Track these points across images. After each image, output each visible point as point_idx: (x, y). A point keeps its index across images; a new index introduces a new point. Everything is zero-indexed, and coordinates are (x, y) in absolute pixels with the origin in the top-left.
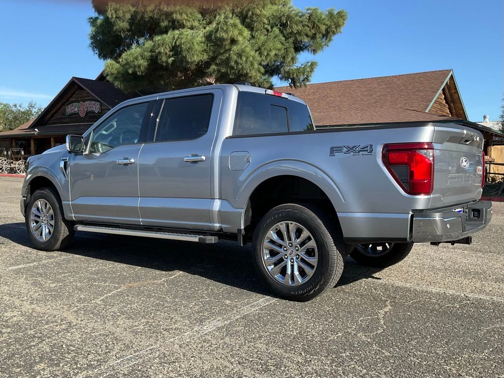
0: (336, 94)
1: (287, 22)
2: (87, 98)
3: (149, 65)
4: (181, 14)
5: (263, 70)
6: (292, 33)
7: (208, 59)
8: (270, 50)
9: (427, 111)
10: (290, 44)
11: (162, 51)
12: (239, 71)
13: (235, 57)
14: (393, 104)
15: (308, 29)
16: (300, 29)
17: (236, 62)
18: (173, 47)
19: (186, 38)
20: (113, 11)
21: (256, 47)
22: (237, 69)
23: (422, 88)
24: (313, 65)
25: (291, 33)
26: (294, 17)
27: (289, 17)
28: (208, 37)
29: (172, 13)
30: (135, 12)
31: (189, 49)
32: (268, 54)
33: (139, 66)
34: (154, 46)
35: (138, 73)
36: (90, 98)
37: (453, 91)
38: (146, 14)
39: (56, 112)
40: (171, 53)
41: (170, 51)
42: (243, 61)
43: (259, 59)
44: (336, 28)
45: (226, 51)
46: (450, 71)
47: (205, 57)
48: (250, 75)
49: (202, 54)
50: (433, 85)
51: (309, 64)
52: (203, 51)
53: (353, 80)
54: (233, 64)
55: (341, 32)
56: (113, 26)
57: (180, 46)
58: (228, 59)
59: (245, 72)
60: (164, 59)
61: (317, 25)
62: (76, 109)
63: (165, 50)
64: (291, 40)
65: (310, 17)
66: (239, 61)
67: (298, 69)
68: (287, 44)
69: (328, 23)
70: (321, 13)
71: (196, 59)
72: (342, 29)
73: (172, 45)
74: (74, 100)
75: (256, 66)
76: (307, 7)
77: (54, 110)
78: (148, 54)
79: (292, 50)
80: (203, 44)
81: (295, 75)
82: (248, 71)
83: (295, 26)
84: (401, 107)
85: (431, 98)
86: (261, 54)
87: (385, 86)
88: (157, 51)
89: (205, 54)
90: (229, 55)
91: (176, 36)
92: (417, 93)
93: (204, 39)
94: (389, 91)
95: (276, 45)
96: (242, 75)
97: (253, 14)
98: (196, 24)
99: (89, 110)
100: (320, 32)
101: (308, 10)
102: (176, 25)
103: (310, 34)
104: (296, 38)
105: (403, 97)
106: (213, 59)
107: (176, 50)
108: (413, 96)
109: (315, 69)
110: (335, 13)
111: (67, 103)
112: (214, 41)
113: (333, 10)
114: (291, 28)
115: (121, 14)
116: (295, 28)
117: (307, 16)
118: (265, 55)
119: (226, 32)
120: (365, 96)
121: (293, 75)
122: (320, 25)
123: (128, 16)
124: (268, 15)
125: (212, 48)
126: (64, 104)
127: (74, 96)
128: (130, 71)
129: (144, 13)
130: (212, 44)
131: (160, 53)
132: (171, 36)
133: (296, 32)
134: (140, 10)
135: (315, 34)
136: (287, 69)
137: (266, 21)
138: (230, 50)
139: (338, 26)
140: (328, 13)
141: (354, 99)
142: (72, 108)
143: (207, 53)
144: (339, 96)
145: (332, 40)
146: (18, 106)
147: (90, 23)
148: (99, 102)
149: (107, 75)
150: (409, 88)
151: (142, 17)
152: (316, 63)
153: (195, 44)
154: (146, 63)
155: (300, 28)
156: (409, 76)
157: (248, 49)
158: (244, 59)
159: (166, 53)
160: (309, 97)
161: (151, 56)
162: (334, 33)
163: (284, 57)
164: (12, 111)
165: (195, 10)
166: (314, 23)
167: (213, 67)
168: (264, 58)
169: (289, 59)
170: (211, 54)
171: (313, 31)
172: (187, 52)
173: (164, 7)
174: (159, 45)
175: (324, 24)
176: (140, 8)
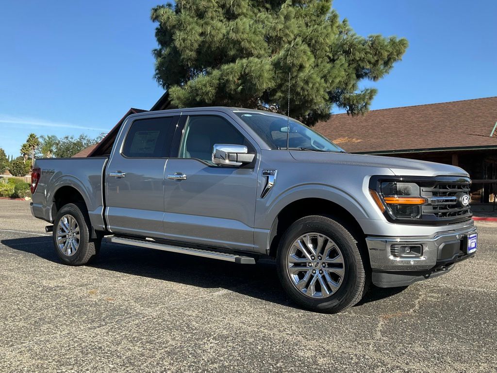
0: (390, 120)
1: (349, 49)
3: (217, 93)
4: (249, 42)
5: (327, 97)
7: (276, 86)
8: (335, 77)
9: (491, 136)
10: (352, 71)
11: (231, 79)
12: (305, 97)
13: (301, 84)
14: (452, 129)
15: (371, 56)
16: (363, 56)
17: (303, 89)
18: (242, 75)
19: (256, 66)
20: (182, 41)
21: (321, 75)
22: (303, 95)
23: (480, 114)
24: (372, 93)
25: (353, 60)
26: (357, 45)
27: (352, 45)
28: (276, 65)
30: (203, 42)
31: (259, 76)
32: (333, 81)
33: (207, 94)
34: (222, 75)
35: (207, 101)
38: (214, 44)
40: (240, 81)
41: (238, 79)
42: (309, 87)
43: (324, 85)
44: (397, 55)
45: (293, 78)
47: (272, 85)
48: (316, 101)
49: (270, 81)
51: (369, 91)
52: (270, 79)
53: (405, 107)
54: (299, 90)
55: (401, 60)
56: (180, 55)
57: (249, 74)
58: (294, 86)
59: (311, 98)
60: (233, 87)
61: (379, 52)
63: (234, 78)
64: (353, 66)
65: (372, 44)
66: (306, 87)
67: (358, 96)
68: (349, 70)
69: (391, 50)
70: (383, 40)
71: (265, 86)
72: (402, 57)
73: (241, 73)
75: (322, 92)
76: (369, 35)
78: (216, 82)
79: (354, 76)
80: (271, 72)
81: (355, 102)
82: (314, 97)
83: (357, 54)
84: (463, 133)
85: (492, 123)
86: (326, 81)
87: (440, 113)
88: (226, 78)
89: (273, 81)
90: (296, 82)
91: (245, 65)
92: (476, 119)
93: (272, 67)
94: (446, 116)
95: (340, 72)
96: (308, 101)
97: (316, 42)
98: (262, 52)
100: (382, 59)
101: (370, 37)
102: (243, 53)
103: (373, 61)
104: (359, 65)
105: (462, 122)
106: (280, 86)
107: (245, 77)
108: (473, 122)
109: (374, 97)
110: (397, 40)
112: (283, 69)
113: (395, 38)
114: (354, 55)
115: (188, 43)
116: (358, 56)
117: (370, 43)
118: (330, 82)
120: (421, 122)
121: (353, 102)
122: (382, 51)
123: (196, 46)
124: (330, 43)
125: (280, 75)
128: (198, 99)
129: (211, 42)
130: (280, 71)
131: (228, 81)
132: (239, 64)
133: (358, 59)
134: (207, 40)
135: (377, 61)
136: (347, 96)
137: (328, 49)
138: (297, 76)
139: (399, 53)
140: (390, 40)
141: (410, 125)
143: (274, 80)
144: (394, 123)
145: (393, 67)
146: (69, 137)
147: (154, 55)
150: (467, 114)
151: (209, 47)
152: (376, 90)
153: (264, 72)
154: (214, 91)
156: (464, 102)
157: (315, 76)
158: (311, 85)
159: (235, 82)
161: (219, 84)
162: (395, 60)
163: (346, 84)
164: (64, 143)
165: (262, 38)
166: (377, 49)
167: (279, 94)
168: (328, 85)
169: (351, 86)
170: (279, 81)
171: (376, 58)
172: (256, 80)
173: (233, 36)
174: (228, 74)
175: (386, 51)
176: (208, 38)
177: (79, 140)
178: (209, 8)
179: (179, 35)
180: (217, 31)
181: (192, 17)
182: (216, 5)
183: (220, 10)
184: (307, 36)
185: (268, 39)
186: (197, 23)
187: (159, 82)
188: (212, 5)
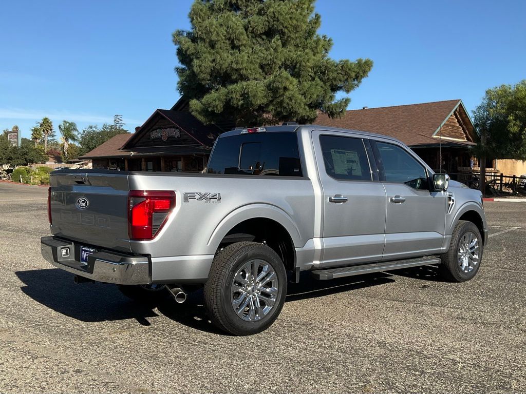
1: (325, 71)
2: (168, 126)
3: (224, 106)
4: (247, 70)
6: (328, 79)
7: (268, 102)
8: (313, 94)
9: (433, 135)
10: (328, 87)
11: (234, 97)
12: (290, 110)
13: (287, 100)
14: (410, 129)
15: (342, 76)
17: (288, 104)
18: (242, 94)
19: (252, 88)
20: (198, 67)
21: (302, 92)
22: (289, 108)
24: (347, 101)
26: (331, 67)
27: (326, 68)
28: (268, 87)
29: (241, 69)
30: (214, 67)
31: (254, 95)
32: (311, 97)
33: (217, 106)
34: (228, 93)
35: (216, 112)
36: (171, 126)
37: (464, 116)
38: (222, 70)
39: (143, 137)
40: (241, 98)
41: (241, 96)
42: (292, 103)
43: (304, 100)
44: (363, 73)
45: (280, 96)
46: (459, 101)
47: (265, 101)
48: (299, 112)
49: (263, 99)
50: (443, 113)
51: (344, 100)
52: (264, 97)
54: (285, 105)
55: (368, 76)
56: (197, 77)
57: (247, 93)
58: (282, 102)
59: (295, 110)
60: (235, 102)
61: (348, 73)
62: (159, 135)
63: (236, 96)
64: (328, 84)
65: (342, 67)
66: (290, 103)
67: (336, 105)
68: (325, 87)
69: (357, 70)
70: (351, 64)
71: (259, 102)
72: (369, 74)
73: (241, 92)
74: (157, 127)
75: (303, 105)
77: (141, 135)
78: (223, 98)
79: (330, 91)
80: (264, 92)
81: (334, 110)
82: (297, 110)
83: (331, 74)
84: (415, 132)
86: (305, 97)
87: (407, 114)
88: (230, 96)
90: (283, 99)
91: (244, 87)
92: (429, 120)
93: (265, 88)
94: (409, 117)
95: (317, 89)
96: (292, 112)
98: (258, 76)
99: (171, 135)
100: (351, 77)
101: (341, 61)
102: (243, 78)
103: (343, 79)
104: (333, 83)
106: (271, 102)
107: (245, 96)
108: (426, 123)
109: (349, 104)
110: (363, 62)
111: (151, 130)
112: (272, 89)
113: (361, 60)
114: (329, 75)
115: (203, 68)
116: (332, 75)
117: (340, 66)
118: (309, 97)
119: (281, 83)
120: (390, 122)
121: (332, 109)
122: (350, 72)
123: (208, 70)
124: (311, 65)
125: (270, 94)
126: (149, 130)
127: (157, 124)
128: (210, 109)
129: (220, 69)
130: (270, 91)
131: (232, 98)
132: (241, 86)
133: (332, 78)
135: (347, 79)
136: (327, 104)
137: (310, 70)
138: (283, 95)
139: (365, 72)
140: (357, 62)
142: (155, 134)
143: (266, 98)
144: (371, 122)
145: (362, 81)
148: (178, 128)
149: (193, 111)
152: (350, 99)
153: (258, 92)
154: (222, 105)
155: (335, 75)
157: (296, 95)
158: (294, 101)
159: (237, 98)
160: (347, 122)
161: (226, 99)
162: (362, 77)
163: (324, 97)
164: (89, 132)
165: (257, 66)
166: (346, 72)
167: (271, 107)
168: (308, 99)
169: (328, 98)
170: (270, 99)
171: (345, 77)
172: (252, 98)
173: (235, 66)
174: (232, 92)
175: (354, 71)
176: (218, 67)
177: (102, 129)
178: (218, 41)
179: (196, 62)
180: (224, 61)
181: (206, 48)
182: (224, 38)
183: (227, 41)
184: (293, 61)
185: (262, 67)
186: (209, 53)
187: (181, 93)
188: (220, 38)
